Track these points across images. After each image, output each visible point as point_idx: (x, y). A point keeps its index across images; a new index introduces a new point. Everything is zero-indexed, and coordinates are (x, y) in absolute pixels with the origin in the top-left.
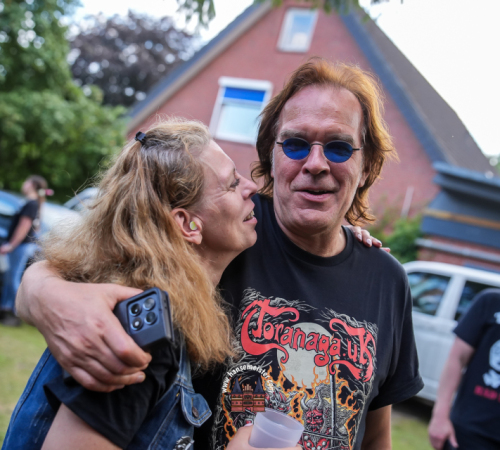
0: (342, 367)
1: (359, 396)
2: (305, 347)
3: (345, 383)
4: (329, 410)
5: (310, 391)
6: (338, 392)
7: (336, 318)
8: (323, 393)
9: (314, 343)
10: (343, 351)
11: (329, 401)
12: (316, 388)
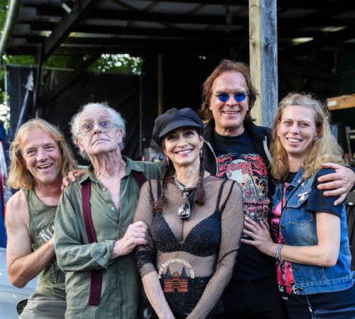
0: (253, 172)
1: (264, 181)
2: (237, 169)
3: (257, 178)
4: (253, 188)
5: (243, 184)
6: (255, 181)
7: (246, 156)
8: (249, 183)
9: (240, 166)
10: (252, 166)
11: (252, 185)
12: (245, 182)
